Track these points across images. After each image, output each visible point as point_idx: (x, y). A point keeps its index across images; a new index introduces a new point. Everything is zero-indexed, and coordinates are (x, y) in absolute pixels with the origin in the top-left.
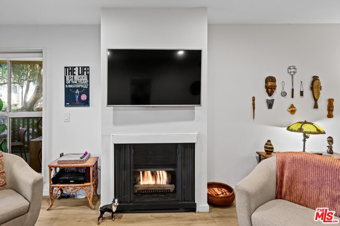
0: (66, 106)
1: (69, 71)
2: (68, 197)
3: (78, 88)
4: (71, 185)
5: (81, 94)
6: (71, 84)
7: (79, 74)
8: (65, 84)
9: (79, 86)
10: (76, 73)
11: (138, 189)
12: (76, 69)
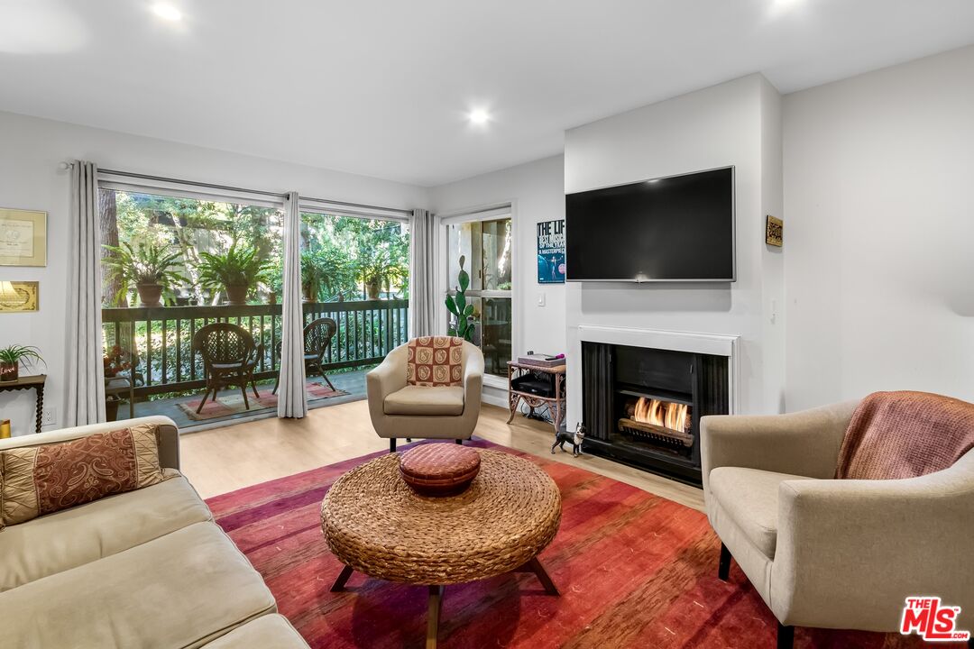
0: (540, 282)
1: (543, 229)
2: (540, 419)
3: (555, 255)
4: (531, 395)
5: (558, 263)
6: (545, 248)
7: (556, 233)
8: (539, 249)
9: (555, 251)
10: (552, 231)
11: (625, 425)
12: (552, 225)
